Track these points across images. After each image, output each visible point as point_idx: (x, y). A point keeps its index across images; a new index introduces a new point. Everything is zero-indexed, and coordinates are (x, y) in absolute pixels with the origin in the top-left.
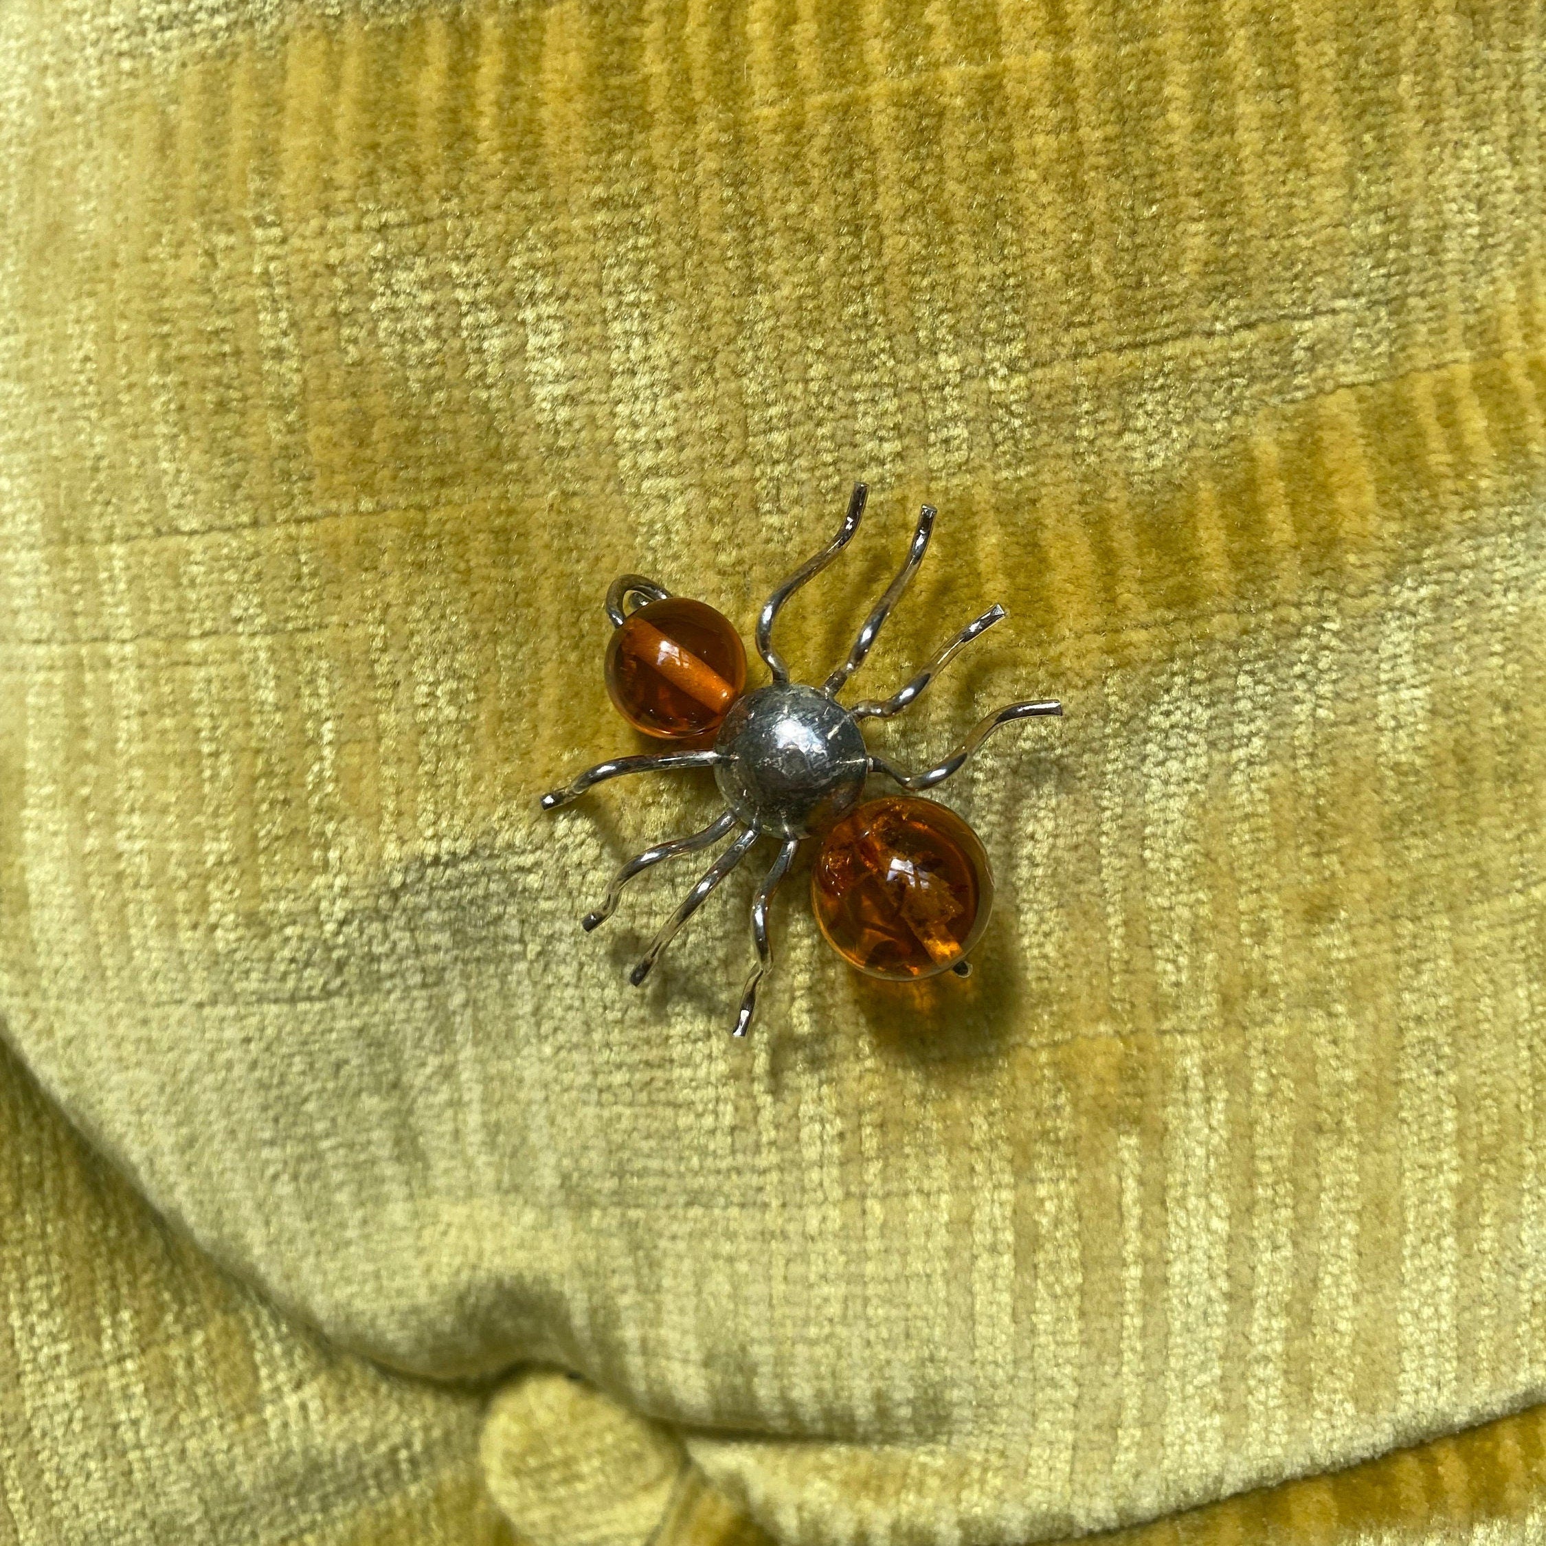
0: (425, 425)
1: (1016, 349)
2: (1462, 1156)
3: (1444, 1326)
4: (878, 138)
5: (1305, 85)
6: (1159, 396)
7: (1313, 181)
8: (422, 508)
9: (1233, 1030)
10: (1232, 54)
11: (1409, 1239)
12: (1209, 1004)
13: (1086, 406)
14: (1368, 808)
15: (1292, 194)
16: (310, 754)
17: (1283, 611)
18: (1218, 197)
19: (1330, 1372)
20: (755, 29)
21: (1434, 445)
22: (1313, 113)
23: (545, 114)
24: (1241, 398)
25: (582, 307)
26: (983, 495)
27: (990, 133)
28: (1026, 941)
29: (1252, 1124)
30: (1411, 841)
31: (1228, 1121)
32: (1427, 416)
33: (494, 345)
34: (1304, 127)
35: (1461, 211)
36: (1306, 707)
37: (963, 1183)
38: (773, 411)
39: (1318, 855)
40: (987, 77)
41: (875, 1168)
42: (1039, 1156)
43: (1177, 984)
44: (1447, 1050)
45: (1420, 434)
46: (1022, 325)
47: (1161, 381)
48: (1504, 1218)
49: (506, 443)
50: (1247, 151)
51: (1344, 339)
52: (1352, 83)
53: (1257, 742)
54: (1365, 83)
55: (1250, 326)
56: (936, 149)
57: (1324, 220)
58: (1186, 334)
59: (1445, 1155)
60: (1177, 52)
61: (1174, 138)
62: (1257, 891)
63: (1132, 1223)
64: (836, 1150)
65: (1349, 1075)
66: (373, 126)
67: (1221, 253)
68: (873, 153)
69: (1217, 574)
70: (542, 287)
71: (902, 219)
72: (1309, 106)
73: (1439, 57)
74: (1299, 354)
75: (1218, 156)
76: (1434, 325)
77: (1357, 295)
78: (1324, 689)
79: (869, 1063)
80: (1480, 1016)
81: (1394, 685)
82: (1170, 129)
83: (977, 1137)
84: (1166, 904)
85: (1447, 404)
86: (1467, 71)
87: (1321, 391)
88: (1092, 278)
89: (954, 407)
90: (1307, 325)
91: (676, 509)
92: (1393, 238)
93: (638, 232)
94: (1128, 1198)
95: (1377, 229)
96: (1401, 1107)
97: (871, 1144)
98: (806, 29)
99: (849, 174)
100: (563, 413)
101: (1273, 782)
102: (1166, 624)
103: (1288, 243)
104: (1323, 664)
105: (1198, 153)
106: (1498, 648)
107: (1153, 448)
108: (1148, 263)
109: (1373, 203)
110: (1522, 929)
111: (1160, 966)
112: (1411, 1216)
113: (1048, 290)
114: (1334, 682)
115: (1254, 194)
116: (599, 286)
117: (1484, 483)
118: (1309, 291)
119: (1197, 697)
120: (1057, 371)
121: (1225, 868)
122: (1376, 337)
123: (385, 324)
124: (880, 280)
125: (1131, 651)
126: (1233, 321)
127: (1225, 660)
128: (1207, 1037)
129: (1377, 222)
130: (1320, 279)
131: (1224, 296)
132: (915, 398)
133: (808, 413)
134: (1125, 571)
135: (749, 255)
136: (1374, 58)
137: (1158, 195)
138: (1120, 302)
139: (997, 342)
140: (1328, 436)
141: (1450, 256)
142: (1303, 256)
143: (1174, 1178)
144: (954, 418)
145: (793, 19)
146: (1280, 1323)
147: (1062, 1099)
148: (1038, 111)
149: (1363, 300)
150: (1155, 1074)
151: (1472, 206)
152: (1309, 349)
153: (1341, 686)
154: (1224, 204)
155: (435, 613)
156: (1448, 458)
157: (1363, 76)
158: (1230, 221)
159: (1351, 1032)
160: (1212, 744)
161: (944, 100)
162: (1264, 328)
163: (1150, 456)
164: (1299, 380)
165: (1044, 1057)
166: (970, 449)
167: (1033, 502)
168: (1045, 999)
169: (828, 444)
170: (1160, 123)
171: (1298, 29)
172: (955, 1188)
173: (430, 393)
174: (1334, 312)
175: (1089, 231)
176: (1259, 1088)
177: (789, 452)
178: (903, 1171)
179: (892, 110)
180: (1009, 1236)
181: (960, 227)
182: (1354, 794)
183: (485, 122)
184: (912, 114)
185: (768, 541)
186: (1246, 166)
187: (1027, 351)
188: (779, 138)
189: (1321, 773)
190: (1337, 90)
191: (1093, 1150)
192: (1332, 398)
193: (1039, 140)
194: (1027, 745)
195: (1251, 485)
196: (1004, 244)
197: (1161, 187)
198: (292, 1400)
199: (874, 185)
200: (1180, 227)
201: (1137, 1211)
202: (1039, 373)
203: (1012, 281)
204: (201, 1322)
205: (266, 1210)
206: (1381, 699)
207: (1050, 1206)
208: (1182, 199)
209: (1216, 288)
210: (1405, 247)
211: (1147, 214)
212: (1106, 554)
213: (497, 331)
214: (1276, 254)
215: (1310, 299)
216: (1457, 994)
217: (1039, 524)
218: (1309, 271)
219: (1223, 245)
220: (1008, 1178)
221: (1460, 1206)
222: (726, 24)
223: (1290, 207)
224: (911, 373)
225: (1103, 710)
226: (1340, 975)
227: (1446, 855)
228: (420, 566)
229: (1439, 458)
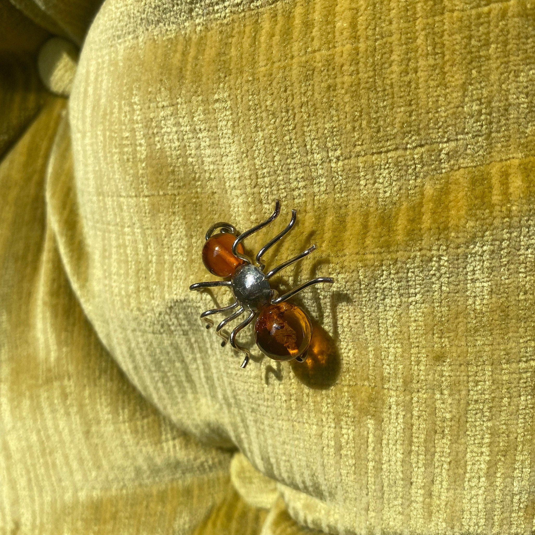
0: (176, 169)
1: (338, 153)
2: (491, 451)
3: (480, 507)
4: (294, 78)
5: (447, 53)
6: (387, 171)
7: (447, 91)
8: (175, 195)
9: (407, 392)
10: (419, 41)
11: (467, 475)
12: (400, 382)
13: (362, 174)
14: (461, 324)
15: (439, 96)
16: (150, 265)
17: (424, 252)
18: (408, 98)
19: (438, 511)
20: (263, 39)
21: (495, 192)
22: (449, 64)
23: (203, 70)
24: (419, 172)
25: (213, 134)
26: (330, 201)
27: (329, 76)
28: (343, 351)
29: (412, 425)
30: (478, 338)
31: (403, 422)
32: (495, 181)
33: (193, 145)
34: (446, 70)
35: (518, 98)
36: (438, 286)
37: (320, 423)
38: (265, 171)
39: (441, 338)
40: (330, 55)
41: (295, 413)
42: (342, 420)
43: (389, 373)
44: (487, 414)
45: (491, 187)
46: (340, 145)
47: (387, 165)
48: (505, 476)
49: (197, 175)
50: (421, 80)
51: (462, 150)
52: (468, 50)
53: (418, 296)
54: (473, 50)
55: (421, 146)
56: (312, 82)
57: (452, 105)
58: (396, 149)
59: (484, 450)
60: (396, 42)
61: (394, 76)
62: (418, 346)
63: (370, 449)
64: (284, 405)
65: (448, 416)
66: (161, 73)
67: (408, 119)
68: (292, 85)
69: (400, 237)
70: (202, 127)
71: (301, 107)
72: (448, 61)
73: (510, 36)
74: (443, 156)
75: (410, 82)
76: (505, 144)
77: (467, 133)
78: (443, 280)
79: (293, 381)
80: (503, 404)
81: (474, 281)
82: (392, 73)
83: (323, 410)
84: (387, 346)
85: (505, 175)
86: (524, 40)
87: (452, 169)
88: (362, 129)
89: (320, 172)
90: (445, 145)
91: (240, 200)
92: (484, 111)
93: (226, 110)
94: (370, 440)
95: (475, 108)
96: (467, 430)
97: (294, 406)
98: (277, 38)
99: (285, 91)
100: (212, 167)
101: (425, 310)
102: (381, 253)
103: (437, 115)
104: (443, 271)
105: (402, 82)
106: (523, 270)
107: (387, 189)
108: (382, 123)
109: (475, 97)
110: (524, 376)
111: (385, 366)
112: (469, 468)
113: (347, 133)
114: (448, 278)
115: (423, 96)
116: (217, 127)
117: (514, 208)
118: (446, 132)
119: (393, 279)
120: (352, 161)
121: (407, 338)
122: (476, 149)
123: (165, 137)
124: (295, 128)
125: (368, 262)
126: (414, 144)
127: (402, 267)
128: (398, 393)
129: (477, 105)
130: (450, 128)
131: (410, 135)
132: (308, 168)
133: (275, 172)
134: (370, 233)
135: (256, 119)
136: (477, 39)
137: (386, 98)
138: (372, 138)
139: (332, 150)
140: (453, 187)
141: (512, 116)
142: (443, 119)
143: (385, 437)
144: (321, 176)
145: (273, 35)
146: (421, 492)
147: (351, 404)
148: (345, 68)
149: (470, 135)
150: (380, 402)
151: (524, 96)
152: (447, 154)
153: (451, 279)
154: (411, 100)
155: (177, 227)
156: (500, 198)
157: (473, 47)
158: (414, 107)
159: (450, 401)
160: (401, 295)
161: (315, 64)
162: (427, 147)
163: (385, 192)
164: (443, 166)
165: (345, 389)
166: (327, 186)
167: (346, 206)
168: (348, 371)
169: (282, 183)
170: (388, 71)
171: (446, 30)
172: (317, 425)
173: (178, 159)
174: (457, 140)
175: (361, 112)
176: (415, 413)
177: (270, 184)
178: (302, 416)
179: (298, 68)
180: (332, 443)
181: (319, 110)
182: (456, 318)
183: (188, 73)
184: (305, 69)
185: (265, 213)
186: (420, 86)
187: (342, 154)
188: (265, 79)
189: (443, 309)
190: (461, 54)
191: (359, 422)
192: (457, 172)
193: (346, 78)
194: (335, 289)
195: (421, 204)
196: (333, 116)
197: (388, 94)
198: (171, 443)
199: (293, 95)
200: (394, 110)
201: (373, 445)
202: (346, 161)
203: (335, 129)
204: (147, 416)
205: (157, 389)
206: (468, 285)
207: (346, 436)
208: (395, 99)
209: (407, 132)
210: (490, 114)
211: (381, 105)
212: (365, 226)
213: (194, 140)
214: (431, 119)
215: (446, 136)
216: (493, 395)
217: (346, 214)
218: (445, 125)
219: (410, 116)
220: (333, 425)
221: (488, 468)
222: (255, 37)
223: (437, 101)
224: (306, 160)
225: (358, 281)
226: (446, 380)
227: (492, 345)
228: (174, 213)
229: (496, 198)
